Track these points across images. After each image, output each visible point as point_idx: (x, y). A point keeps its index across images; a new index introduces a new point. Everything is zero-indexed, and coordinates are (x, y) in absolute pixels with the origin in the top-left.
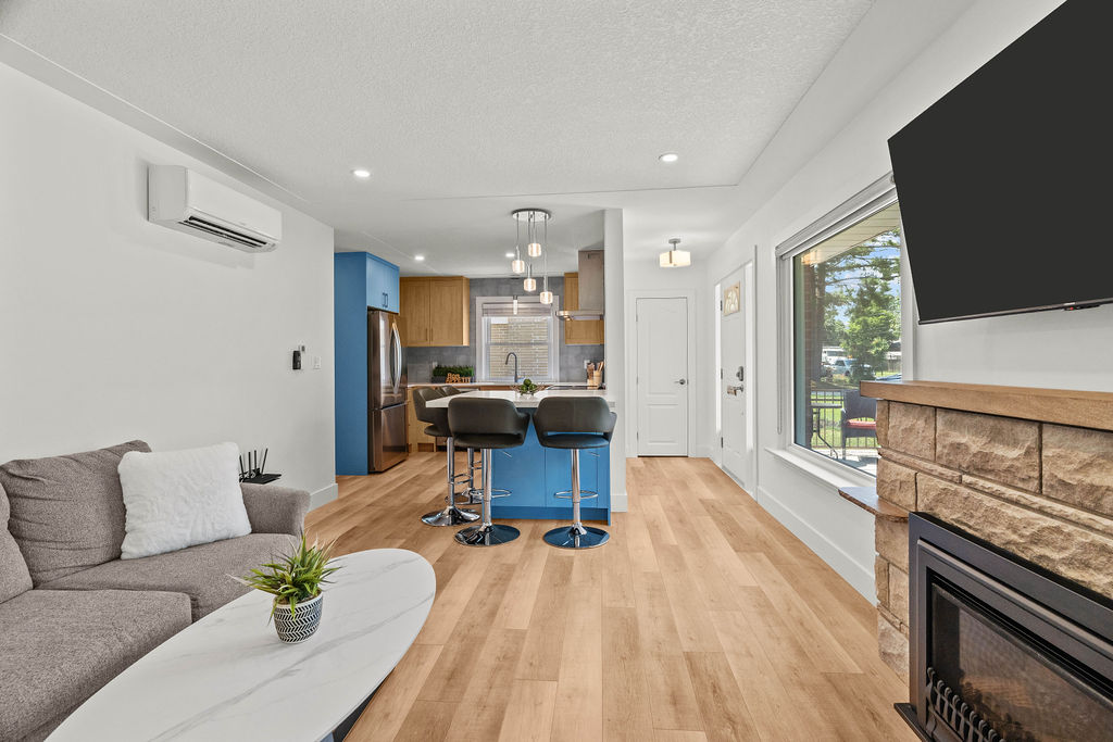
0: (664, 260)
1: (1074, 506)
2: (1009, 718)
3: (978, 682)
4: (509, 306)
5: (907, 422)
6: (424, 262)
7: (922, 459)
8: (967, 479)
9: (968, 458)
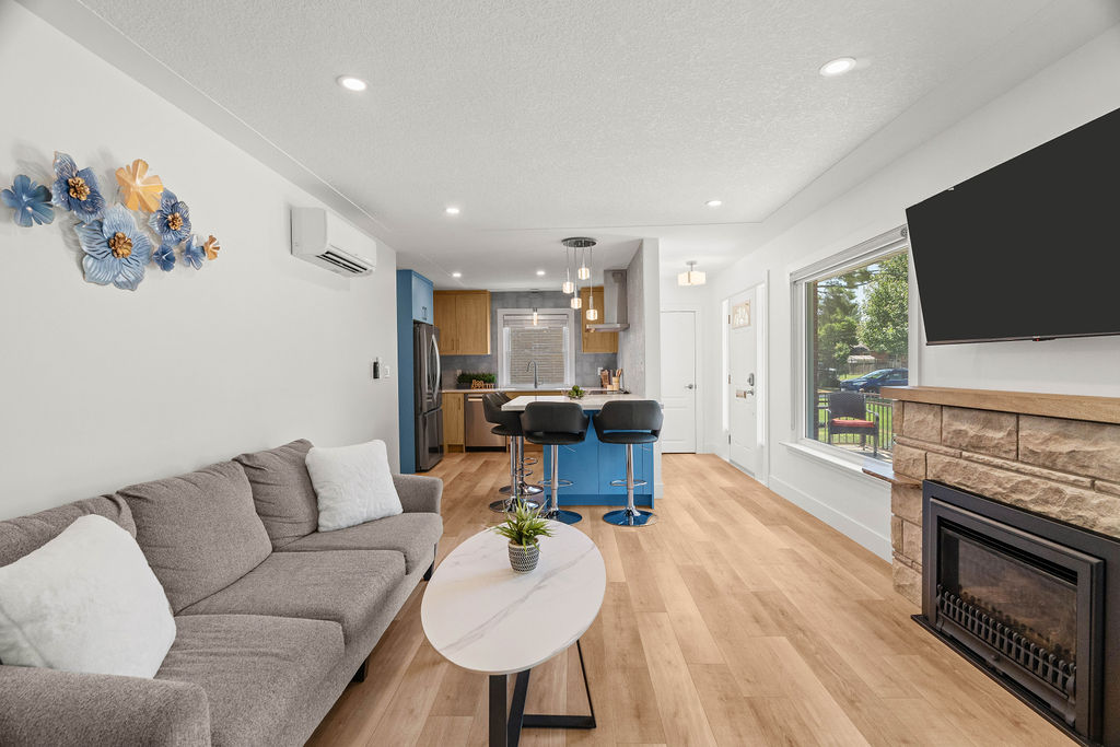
0: (683, 280)
1: (1039, 466)
2: (994, 609)
3: (972, 589)
4: (529, 318)
5: (919, 417)
6: (460, 279)
7: (930, 443)
8: (965, 454)
9: (967, 440)
